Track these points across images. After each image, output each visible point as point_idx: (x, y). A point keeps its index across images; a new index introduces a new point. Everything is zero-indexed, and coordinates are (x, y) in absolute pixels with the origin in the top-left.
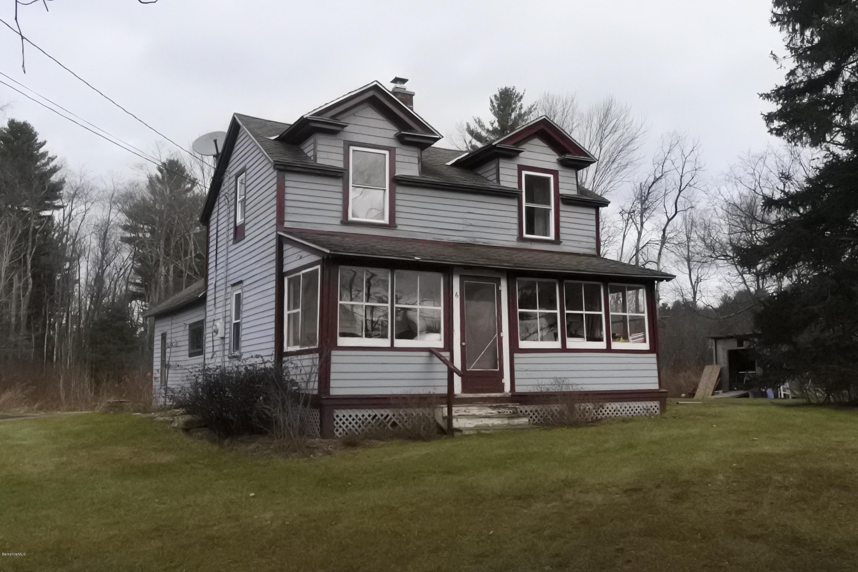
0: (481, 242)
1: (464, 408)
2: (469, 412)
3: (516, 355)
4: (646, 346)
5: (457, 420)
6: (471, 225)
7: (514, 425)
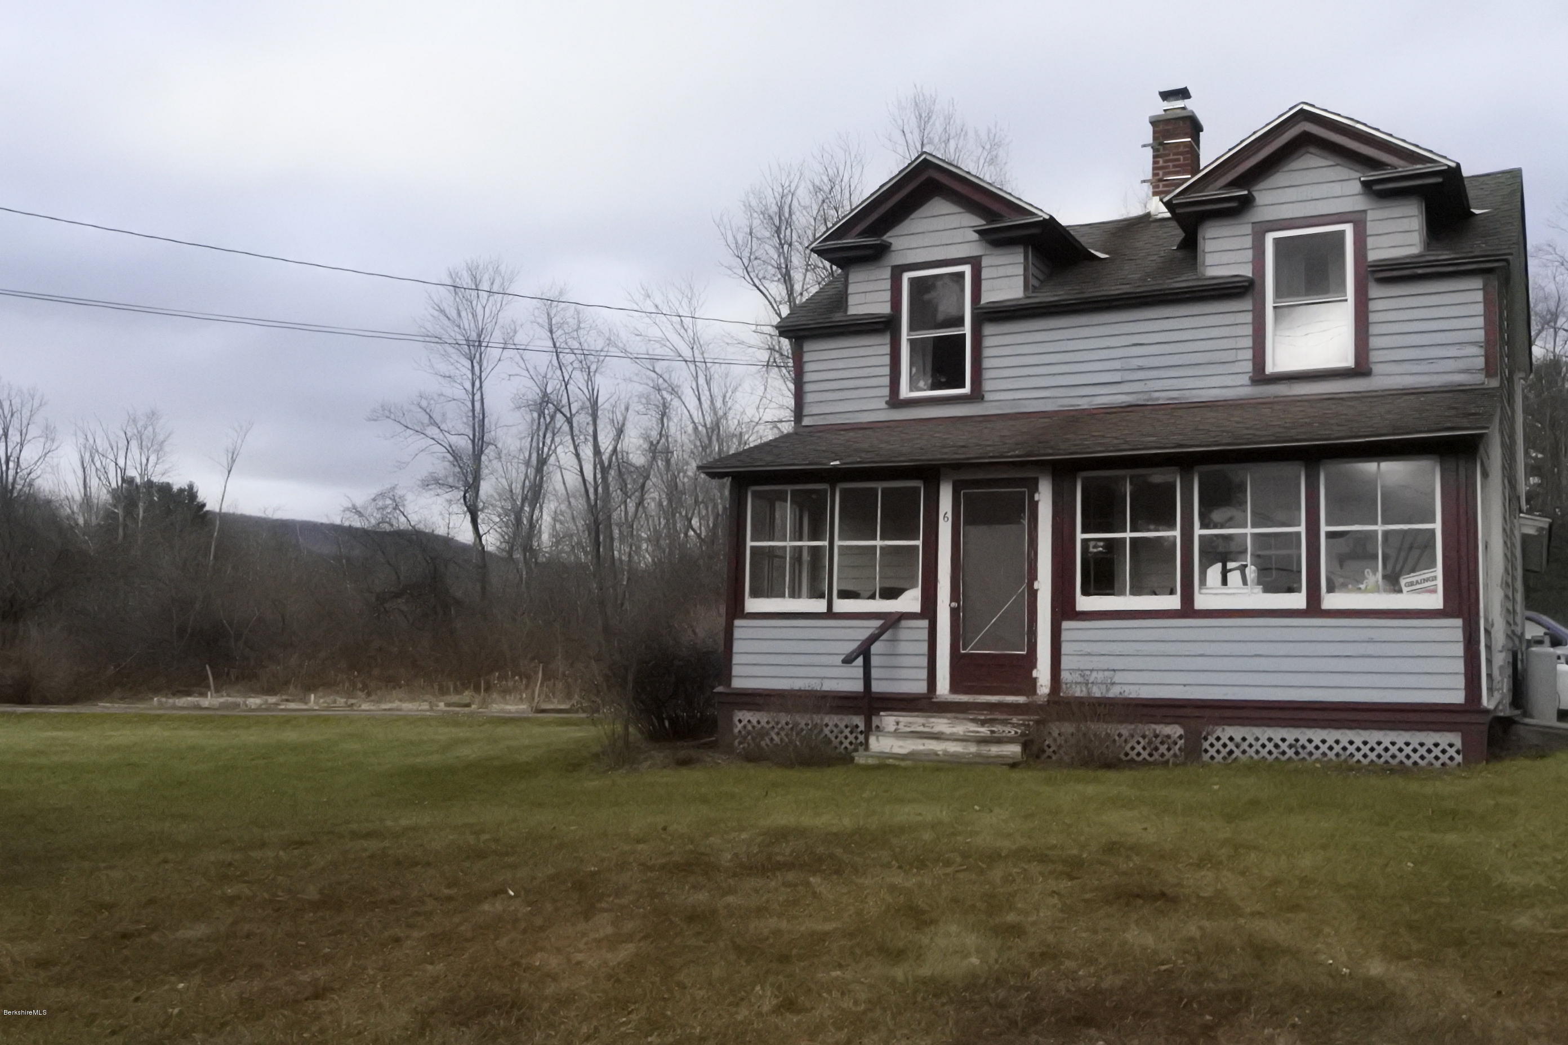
0: (1162, 397)
1: (921, 720)
2: (932, 727)
3: (1066, 625)
4: (1435, 601)
5: (878, 740)
6: (1141, 368)
7: (988, 757)
